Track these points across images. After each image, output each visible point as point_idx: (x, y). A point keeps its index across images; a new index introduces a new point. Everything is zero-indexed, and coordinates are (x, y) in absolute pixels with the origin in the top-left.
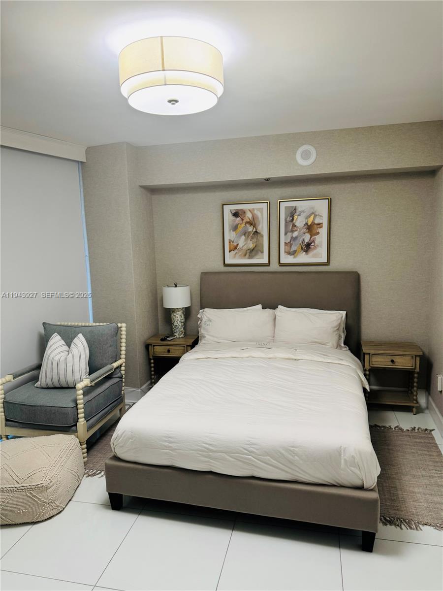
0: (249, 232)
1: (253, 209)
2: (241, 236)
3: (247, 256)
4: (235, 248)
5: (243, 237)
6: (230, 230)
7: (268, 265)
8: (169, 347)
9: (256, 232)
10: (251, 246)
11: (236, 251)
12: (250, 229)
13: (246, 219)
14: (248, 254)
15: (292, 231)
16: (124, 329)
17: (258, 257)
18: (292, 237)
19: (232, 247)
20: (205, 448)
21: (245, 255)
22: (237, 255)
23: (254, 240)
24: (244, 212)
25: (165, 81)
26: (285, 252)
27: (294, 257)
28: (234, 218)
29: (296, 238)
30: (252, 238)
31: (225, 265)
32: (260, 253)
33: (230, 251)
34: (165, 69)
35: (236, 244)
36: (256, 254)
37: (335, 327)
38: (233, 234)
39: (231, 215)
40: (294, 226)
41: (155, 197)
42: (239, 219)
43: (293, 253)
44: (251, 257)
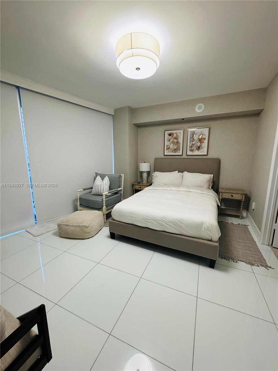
0: (175, 142)
1: (177, 133)
2: (171, 144)
3: (173, 152)
4: (169, 148)
5: (172, 144)
6: (167, 141)
7: (182, 155)
8: (140, 186)
9: (178, 142)
10: (175, 147)
11: (169, 150)
12: (175, 141)
13: (174, 137)
14: (174, 151)
15: (193, 141)
16: (123, 176)
17: (177, 152)
18: (192, 144)
19: (168, 148)
20: (145, 218)
21: (173, 151)
22: (169, 152)
23: (177, 145)
24: (173, 134)
25: (133, 55)
26: (189, 150)
27: (193, 152)
28: (169, 136)
29: (194, 144)
30: (176, 144)
31: (165, 155)
32: (179, 151)
33: (167, 150)
34: (132, 48)
35: (169, 147)
36: (177, 151)
37: (208, 180)
38: (168, 143)
39: (168, 135)
40: (194, 139)
41: (139, 129)
42: (171, 136)
43: (192, 151)
44: (175, 152)
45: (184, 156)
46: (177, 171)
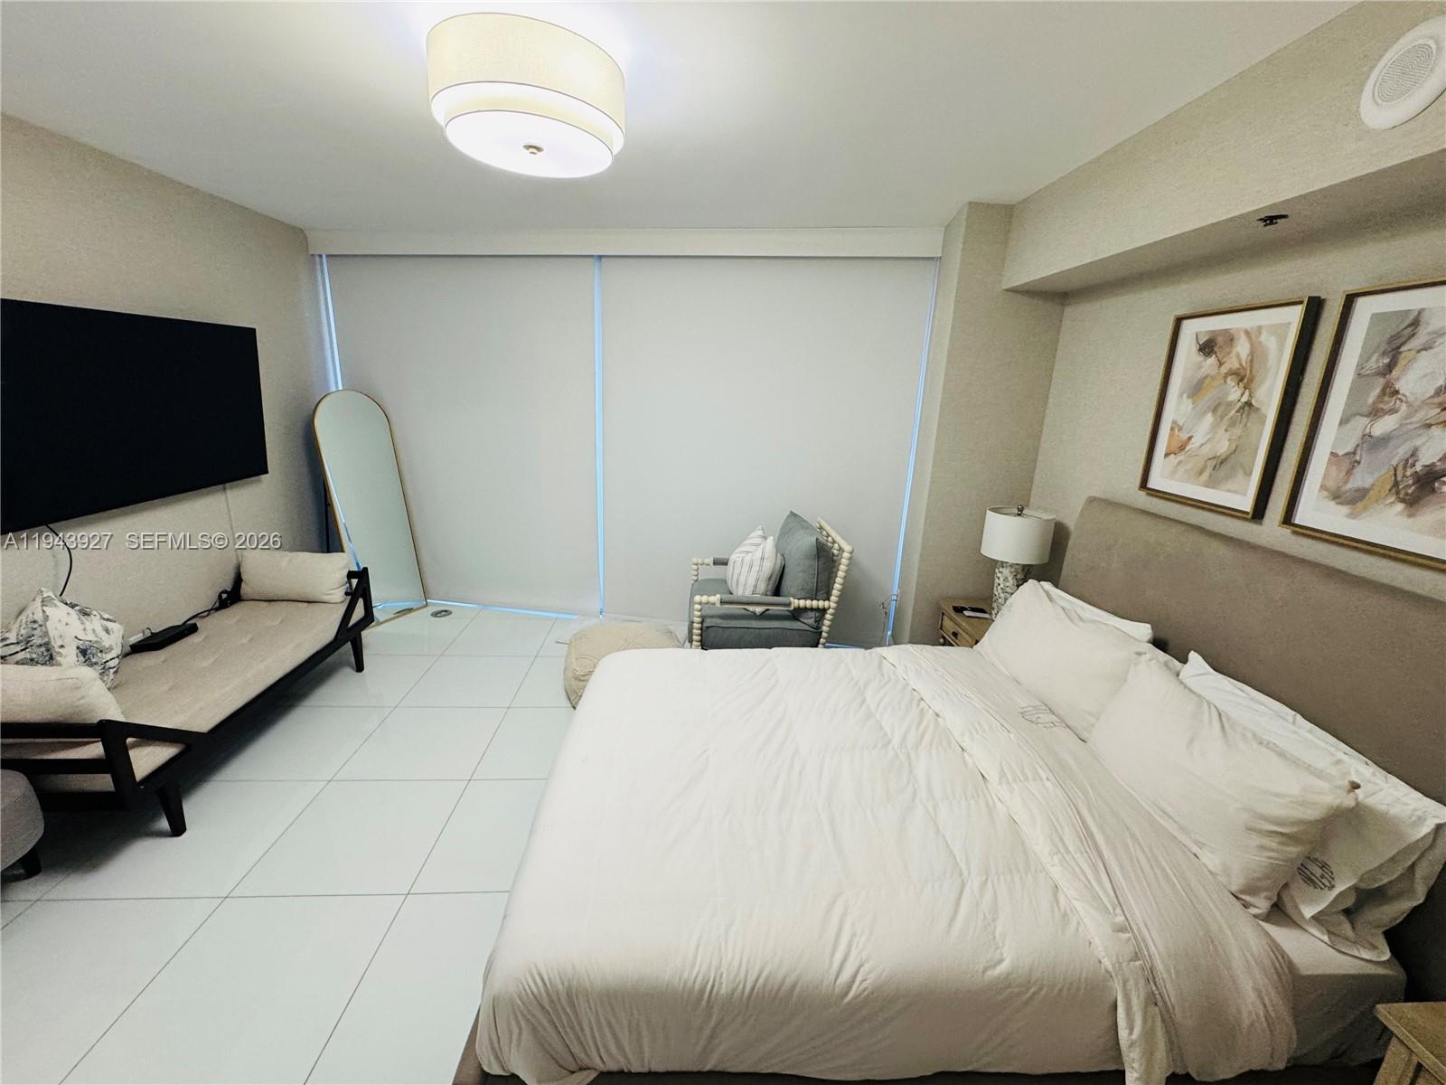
0: (1230, 404)
2: (1204, 413)
3: (1205, 476)
4: (1182, 448)
5: (1209, 418)
6: (1181, 395)
9: (1249, 404)
10: (1223, 447)
11: (1181, 457)
12: (1235, 393)
13: (1232, 363)
14: (1209, 470)
15: (1375, 413)
17: (1230, 485)
18: (1366, 437)
19: (1176, 445)
21: (1201, 473)
22: (1181, 470)
23: (1237, 431)
24: (1230, 338)
26: (1323, 487)
27: (1351, 516)
28: (1200, 358)
29: (1384, 440)
30: (1233, 424)
31: (1147, 493)
32: (1240, 475)
33: (1167, 455)
35: (1184, 436)
36: (1228, 477)
38: (1187, 404)
39: (1195, 348)
40: (1391, 391)
42: (1212, 360)
43: (1354, 499)
44: (1212, 483)
45: (1271, 531)
46: (1144, 631)
